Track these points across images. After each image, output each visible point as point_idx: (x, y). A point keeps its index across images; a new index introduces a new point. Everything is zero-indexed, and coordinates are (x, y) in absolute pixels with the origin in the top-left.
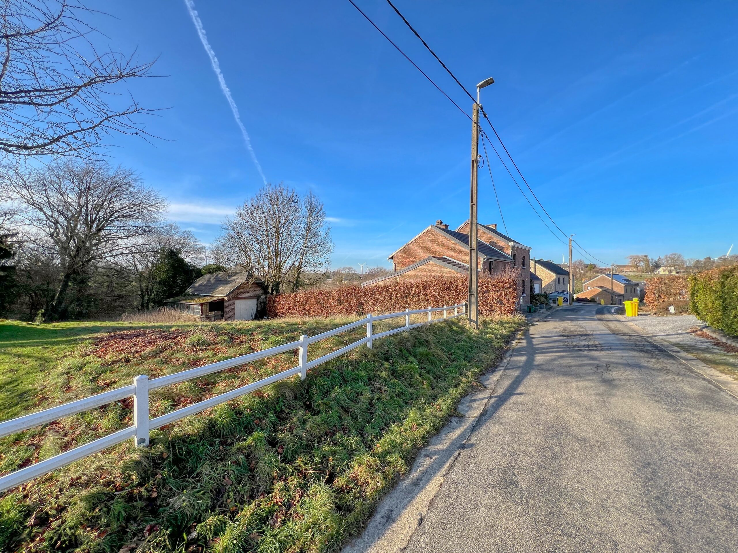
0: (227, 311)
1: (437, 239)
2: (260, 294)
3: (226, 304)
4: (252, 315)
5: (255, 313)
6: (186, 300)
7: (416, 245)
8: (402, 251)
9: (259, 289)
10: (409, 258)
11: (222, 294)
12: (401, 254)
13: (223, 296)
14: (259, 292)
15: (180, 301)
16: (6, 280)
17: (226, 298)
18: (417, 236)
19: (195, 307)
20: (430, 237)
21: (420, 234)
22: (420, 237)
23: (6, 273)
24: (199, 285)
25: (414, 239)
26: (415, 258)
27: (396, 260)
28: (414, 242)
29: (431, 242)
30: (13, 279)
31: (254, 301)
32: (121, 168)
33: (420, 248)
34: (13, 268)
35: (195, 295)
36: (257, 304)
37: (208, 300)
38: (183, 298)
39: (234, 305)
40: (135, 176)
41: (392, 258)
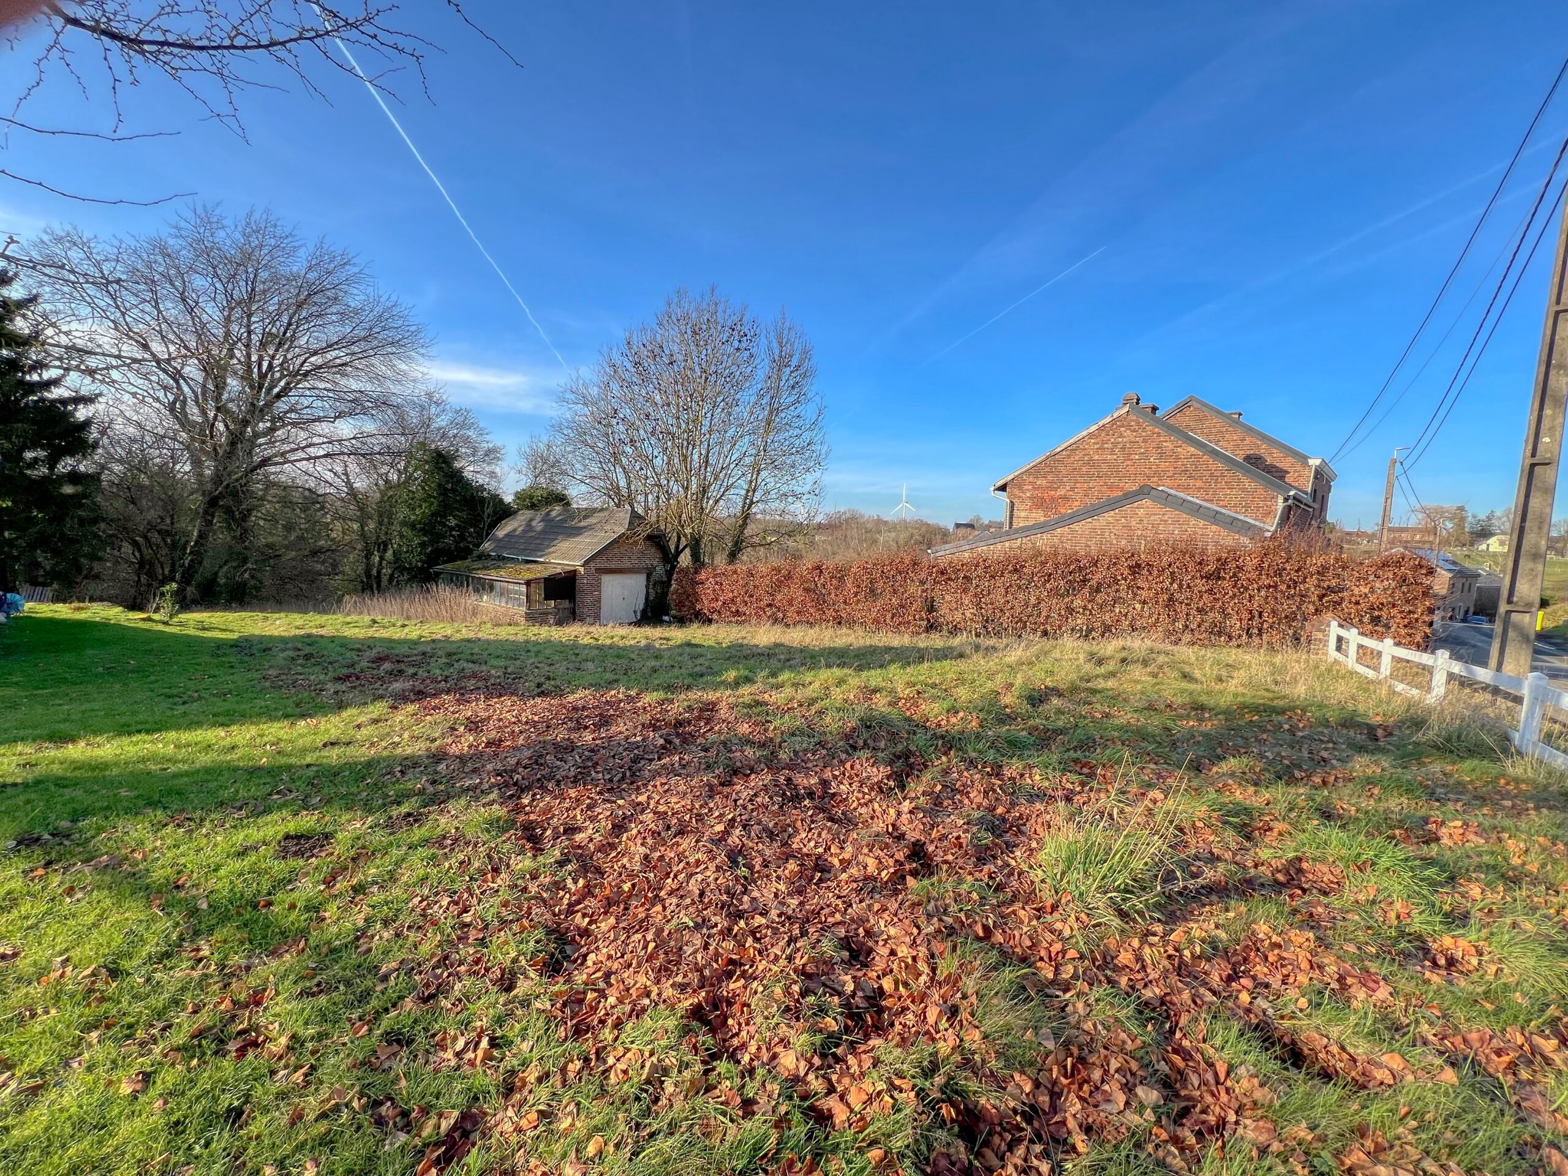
0: (585, 600)
1: (1145, 441)
2: (655, 563)
3: (582, 583)
4: (635, 612)
5: (642, 607)
6: (486, 568)
7: (1079, 455)
8: (1035, 471)
9: (653, 550)
10: (1056, 489)
11: (573, 560)
12: (1031, 479)
13: (576, 563)
14: (653, 559)
15: (471, 570)
16: (81, 506)
17: (582, 569)
18: (1085, 433)
19: (511, 586)
20: (1121, 436)
21: (1094, 428)
22: (1091, 435)
23: (80, 488)
24: (507, 535)
25: (1072, 441)
26: (1072, 489)
27: (1016, 492)
28: (1072, 449)
29: (1123, 448)
30: (94, 503)
31: (639, 581)
32: (326, 246)
33: (1091, 463)
34: (95, 478)
35: (504, 558)
36: (647, 587)
37: (539, 572)
38: (476, 565)
39: (598, 586)
40: (356, 270)
41: (1003, 488)
